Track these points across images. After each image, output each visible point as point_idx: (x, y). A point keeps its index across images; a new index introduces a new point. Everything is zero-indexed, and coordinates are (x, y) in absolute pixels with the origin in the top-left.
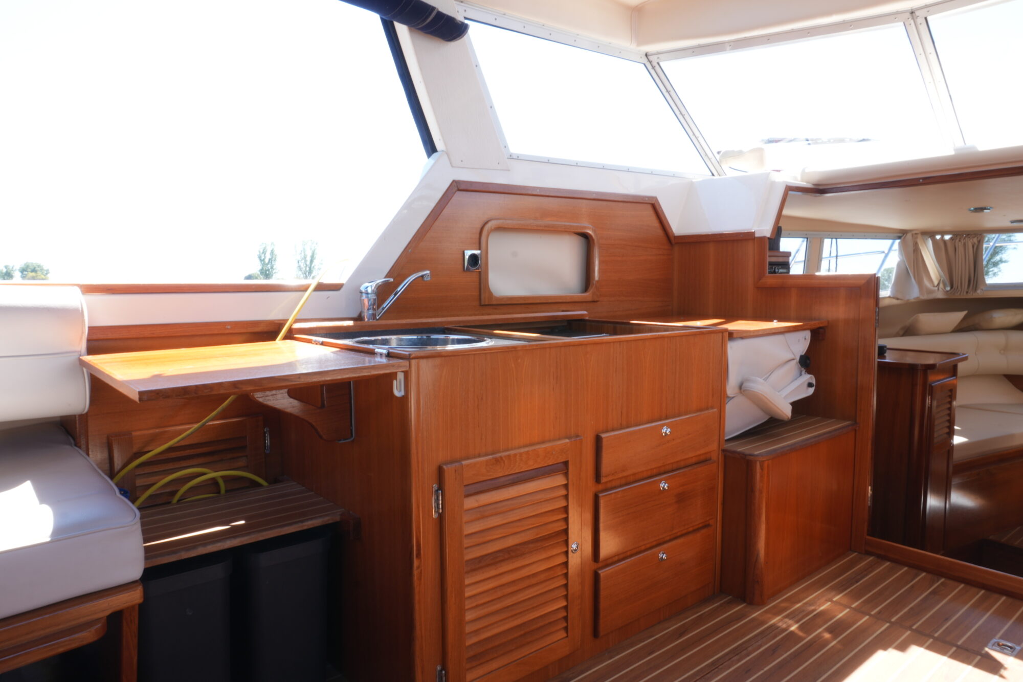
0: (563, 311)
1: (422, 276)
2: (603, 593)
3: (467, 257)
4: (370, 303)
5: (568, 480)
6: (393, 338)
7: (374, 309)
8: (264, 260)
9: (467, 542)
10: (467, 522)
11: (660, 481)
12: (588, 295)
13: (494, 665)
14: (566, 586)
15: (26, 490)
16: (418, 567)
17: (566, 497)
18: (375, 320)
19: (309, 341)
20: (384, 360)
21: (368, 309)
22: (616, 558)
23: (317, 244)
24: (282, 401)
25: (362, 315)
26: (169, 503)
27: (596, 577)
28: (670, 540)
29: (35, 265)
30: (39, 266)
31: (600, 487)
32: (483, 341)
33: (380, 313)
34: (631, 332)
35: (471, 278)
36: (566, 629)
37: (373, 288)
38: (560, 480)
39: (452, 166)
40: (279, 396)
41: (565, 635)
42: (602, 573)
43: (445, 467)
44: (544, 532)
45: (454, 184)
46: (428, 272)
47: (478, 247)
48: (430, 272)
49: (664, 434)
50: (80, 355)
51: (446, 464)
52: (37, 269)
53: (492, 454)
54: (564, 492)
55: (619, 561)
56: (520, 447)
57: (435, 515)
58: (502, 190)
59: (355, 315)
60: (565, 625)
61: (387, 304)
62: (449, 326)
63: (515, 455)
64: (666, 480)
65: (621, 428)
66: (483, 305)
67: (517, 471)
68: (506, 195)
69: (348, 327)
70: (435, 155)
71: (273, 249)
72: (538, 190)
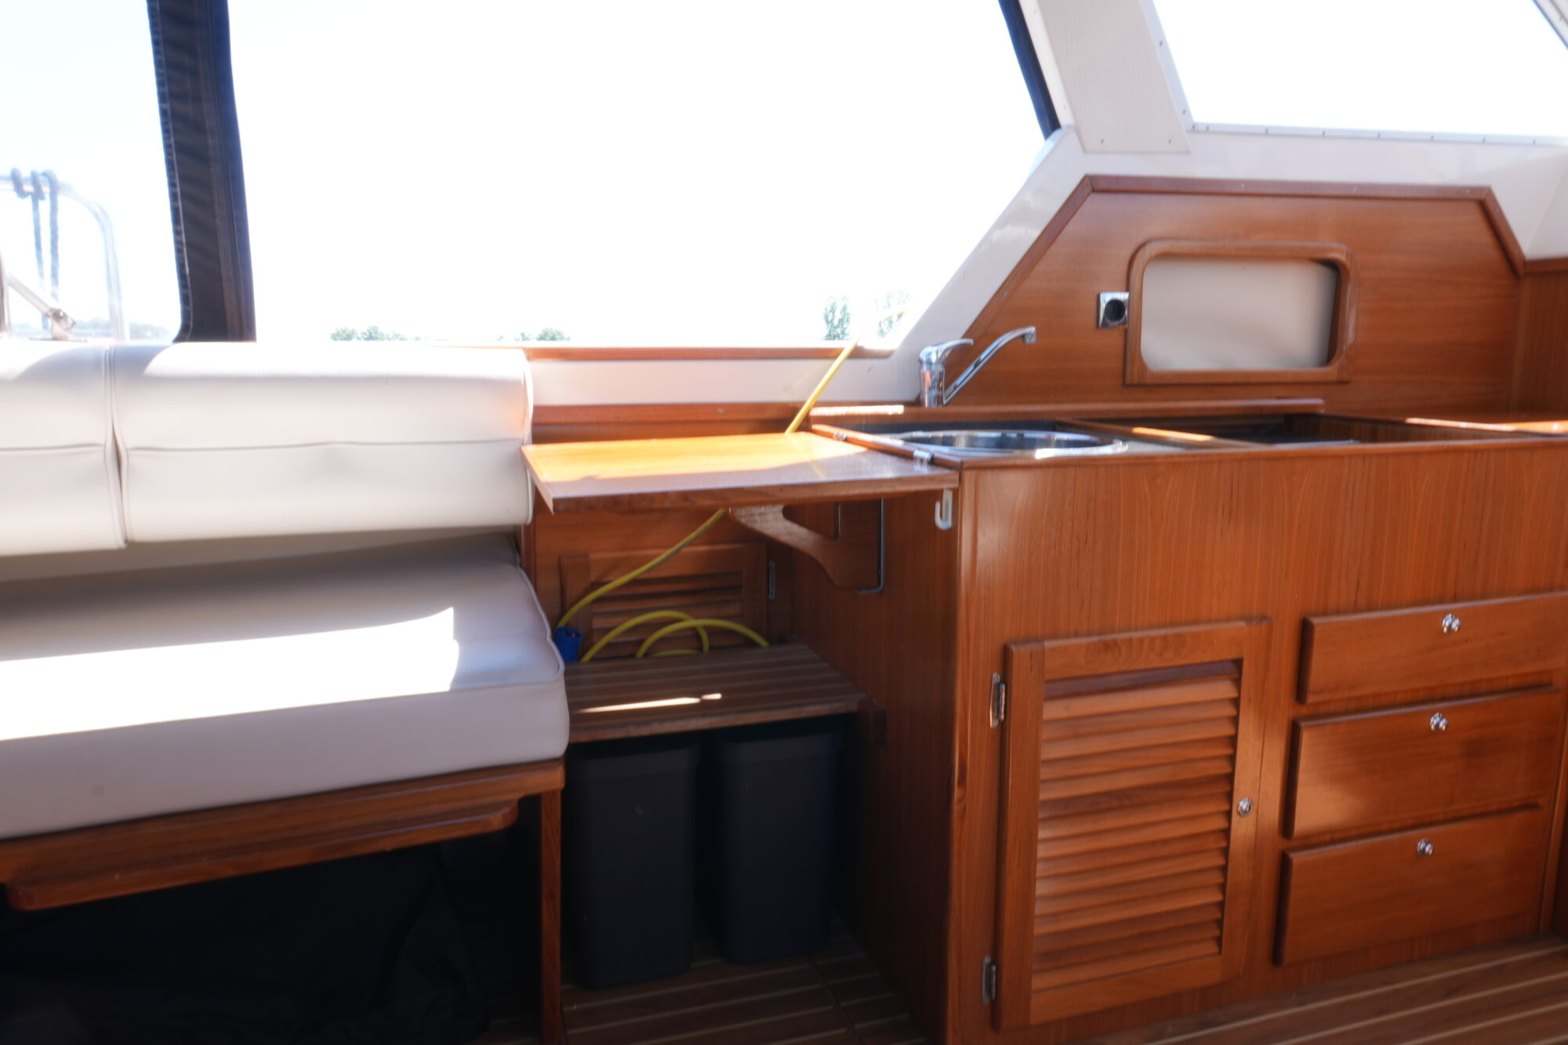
0: (1278, 398)
1: (1023, 337)
2: (1295, 893)
3: (1103, 306)
4: (933, 378)
5: (1239, 690)
6: (961, 435)
7: (940, 389)
8: (832, 320)
9: (1045, 773)
10: (1049, 741)
11: (1432, 713)
12: (1331, 371)
13: (1081, 974)
14: (1224, 869)
15: (445, 619)
16: (960, 800)
17: (1235, 720)
18: (940, 406)
19: (829, 436)
20: (924, 470)
21: (930, 389)
22: (1328, 837)
23: (907, 296)
24: (773, 524)
25: (921, 397)
26: (633, 656)
27: (1284, 865)
28: (1445, 822)
29: (554, 331)
30: (559, 333)
31: (1304, 710)
32: (1110, 443)
33: (952, 392)
34: (1405, 438)
35: (1112, 338)
36: (1219, 940)
37: (940, 355)
38: (1224, 689)
39: (1085, 150)
40: (770, 517)
41: (1216, 950)
42: (1296, 858)
43: (1014, 649)
44: (1187, 773)
45: (1087, 180)
46: (1032, 329)
47: (1124, 287)
48: (1037, 329)
49: (1445, 630)
50: (523, 444)
51: (1016, 643)
52: (557, 336)
53: (1100, 634)
54: (1230, 711)
55: (1333, 842)
56: (1151, 627)
57: (992, 723)
58: (1173, 188)
59: (911, 397)
60: (1217, 933)
61: (961, 381)
62: (1064, 419)
63: (1141, 640)
64: (1444, 713)
65: (1356, 610)
66: (1132, 386)
67: (1142, 666)
68: (1182, 198)
69: (895, 417)
70: (1057, 134)
71: (845, 305)
72: (1243, 185)
